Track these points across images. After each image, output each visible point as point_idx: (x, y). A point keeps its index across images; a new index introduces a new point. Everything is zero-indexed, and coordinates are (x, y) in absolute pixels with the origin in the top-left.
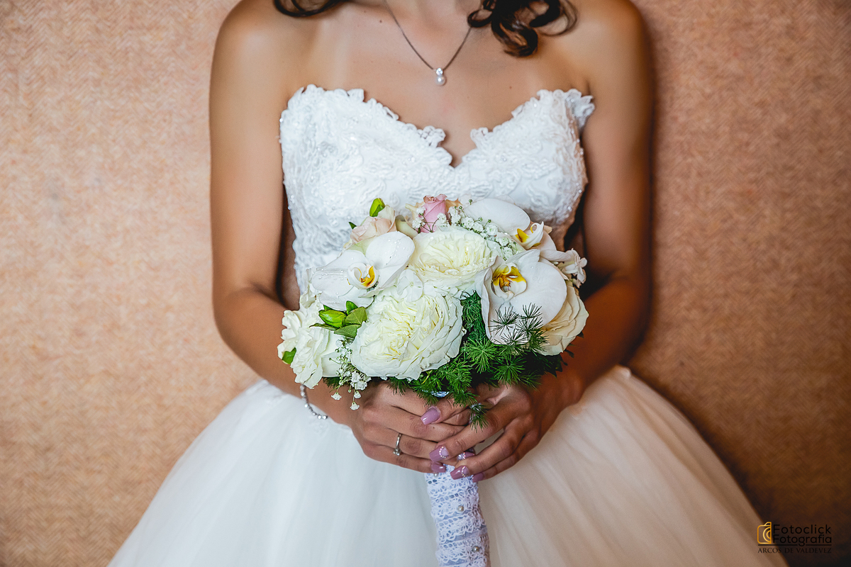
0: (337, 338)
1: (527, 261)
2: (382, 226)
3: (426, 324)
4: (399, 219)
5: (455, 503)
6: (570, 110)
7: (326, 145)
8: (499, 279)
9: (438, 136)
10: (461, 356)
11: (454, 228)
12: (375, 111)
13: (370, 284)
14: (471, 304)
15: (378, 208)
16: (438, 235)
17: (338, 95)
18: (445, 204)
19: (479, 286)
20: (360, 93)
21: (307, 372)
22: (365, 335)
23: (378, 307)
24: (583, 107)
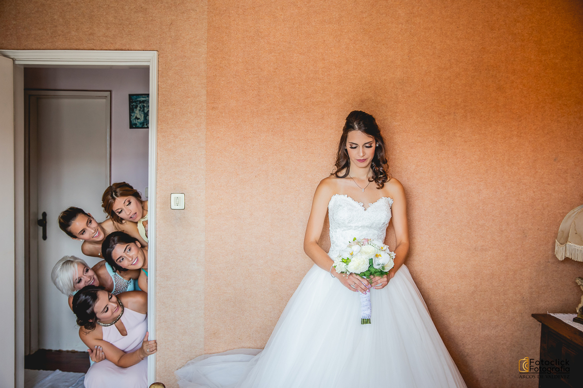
0: (345, 264)
1: (382, 253)
2: (355, 244)
3: (362, 263)
4: (359, 242)
5: (365, 299)
6: (388, 202)
7: (339, 205)
8: (377, 256)
9: (362, 204)
10: (369, 270)
11: (369, 245)
12: (350, 199)
13: (352, 255)
14: (371, 261)
15: (355, 239)
16: (366, 246)
17: (342, 196)
18: (368, 240)
19: (372, 257)
20: (347, 195)
21: (338, 270)
22: (350, 264)
23: (353, 259)
24: (391, 202)
